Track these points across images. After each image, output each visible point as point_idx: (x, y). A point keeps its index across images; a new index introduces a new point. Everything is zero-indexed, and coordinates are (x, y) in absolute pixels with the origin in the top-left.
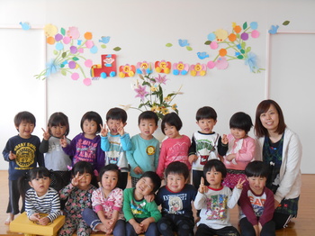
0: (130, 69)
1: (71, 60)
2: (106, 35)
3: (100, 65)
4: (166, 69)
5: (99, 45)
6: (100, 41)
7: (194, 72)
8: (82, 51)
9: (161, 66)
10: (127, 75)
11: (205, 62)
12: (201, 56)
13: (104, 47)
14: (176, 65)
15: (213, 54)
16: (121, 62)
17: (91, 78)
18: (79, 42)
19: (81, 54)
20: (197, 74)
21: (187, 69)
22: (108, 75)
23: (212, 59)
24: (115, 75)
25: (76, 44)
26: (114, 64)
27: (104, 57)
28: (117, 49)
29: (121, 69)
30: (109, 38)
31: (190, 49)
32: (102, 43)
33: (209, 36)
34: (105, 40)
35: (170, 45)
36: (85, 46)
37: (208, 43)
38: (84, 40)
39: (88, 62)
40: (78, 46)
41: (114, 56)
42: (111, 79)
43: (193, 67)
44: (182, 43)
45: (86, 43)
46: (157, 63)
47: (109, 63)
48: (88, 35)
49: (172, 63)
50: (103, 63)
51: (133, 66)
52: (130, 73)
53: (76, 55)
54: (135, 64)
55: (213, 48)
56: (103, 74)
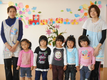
0: (45, 21)
1: (20, 17)
2: (35, 6)
3: (32, 19)
4: (61, 22)
5: (32, 11)
6: (32, 9)
7: (73, 23)
8: (24, 13)
9: (58, 20)
10: (44, 24)
11: (78, 18)
12: (76, 16)
13: (34, 11)
14: (65, 20)
15: (82, 15)
16: (41, 18)
17: (28, 25)
18: (23, 9)
19: (24, 15)
20: (74, 23)
21: (70, 22)
22: (36, 24)
23: (81, 17)
24: (39, 24)
25: (22, 10)
26: (38, 19)
27: (34, 16)
28: (40, 12)
29: (41, 21)
30: (36, 8)
31: (71, 13)
32: (33, 10)
33: (80, 7)
34: (34, 8)
35: (62, 11)
36: (26, 11)
37: (79, 10)
38: (25, 8)
39: (27, 18)
40: (22, 11)
41: (38, 16)
42: (37, 26)
43: (73, 20)
44: (68, 10)
45: (26, 10)
46: (57, 19)
47: (36, 18)
48: (27, 6)
49: (64, 19)
50: (33, 19)
51: (46, 20)
52: (45, 23)
53: (22, 15)
54: (47, 19)
55: (82, 12)
56: (33, 23)
